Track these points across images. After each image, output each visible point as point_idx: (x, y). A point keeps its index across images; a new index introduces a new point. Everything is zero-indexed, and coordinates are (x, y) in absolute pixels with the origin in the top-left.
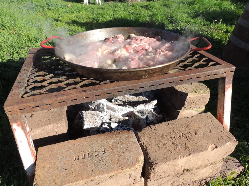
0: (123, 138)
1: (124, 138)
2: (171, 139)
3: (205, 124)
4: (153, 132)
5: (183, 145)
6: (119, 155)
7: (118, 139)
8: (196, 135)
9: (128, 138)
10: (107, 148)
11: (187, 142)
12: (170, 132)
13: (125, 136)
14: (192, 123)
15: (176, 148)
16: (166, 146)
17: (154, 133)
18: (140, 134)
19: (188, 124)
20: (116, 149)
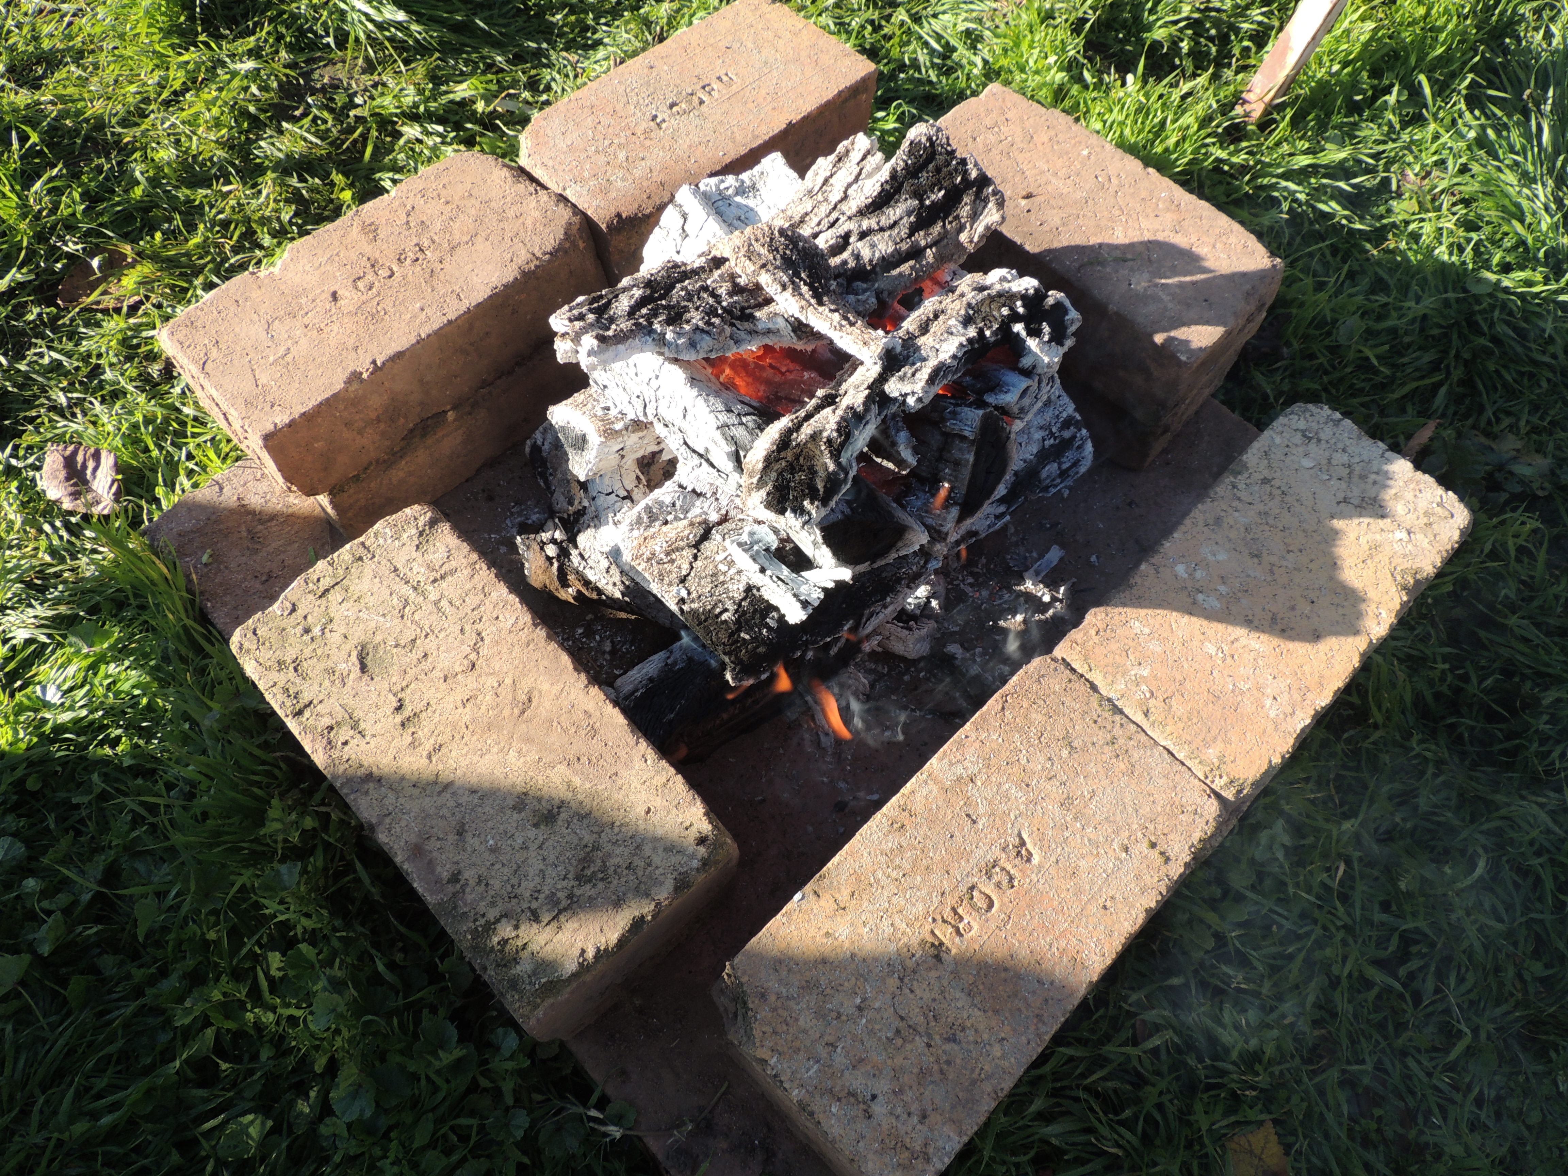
0: (624, 179)
1: (619, 184)
2: (435, 238)
3: (289, 358)
4: (516, 240)
5: (382, 233)
6: (599, 127)
7: (637, 173)
8: (332, 289)
9: (604, 191)
10: (657, 134)
11: (368, 249)
12: (446, 265)
13: (618, 190)
14: (351, 342)
15: (408, 215)
16: (449, 208)
17: (507, 239)
18: (564, 214)
19: (372, 328)
20: (623, 141)
